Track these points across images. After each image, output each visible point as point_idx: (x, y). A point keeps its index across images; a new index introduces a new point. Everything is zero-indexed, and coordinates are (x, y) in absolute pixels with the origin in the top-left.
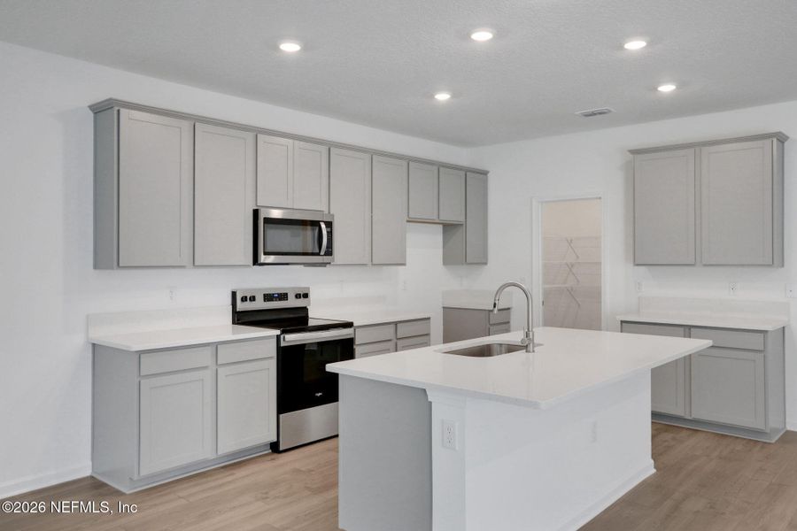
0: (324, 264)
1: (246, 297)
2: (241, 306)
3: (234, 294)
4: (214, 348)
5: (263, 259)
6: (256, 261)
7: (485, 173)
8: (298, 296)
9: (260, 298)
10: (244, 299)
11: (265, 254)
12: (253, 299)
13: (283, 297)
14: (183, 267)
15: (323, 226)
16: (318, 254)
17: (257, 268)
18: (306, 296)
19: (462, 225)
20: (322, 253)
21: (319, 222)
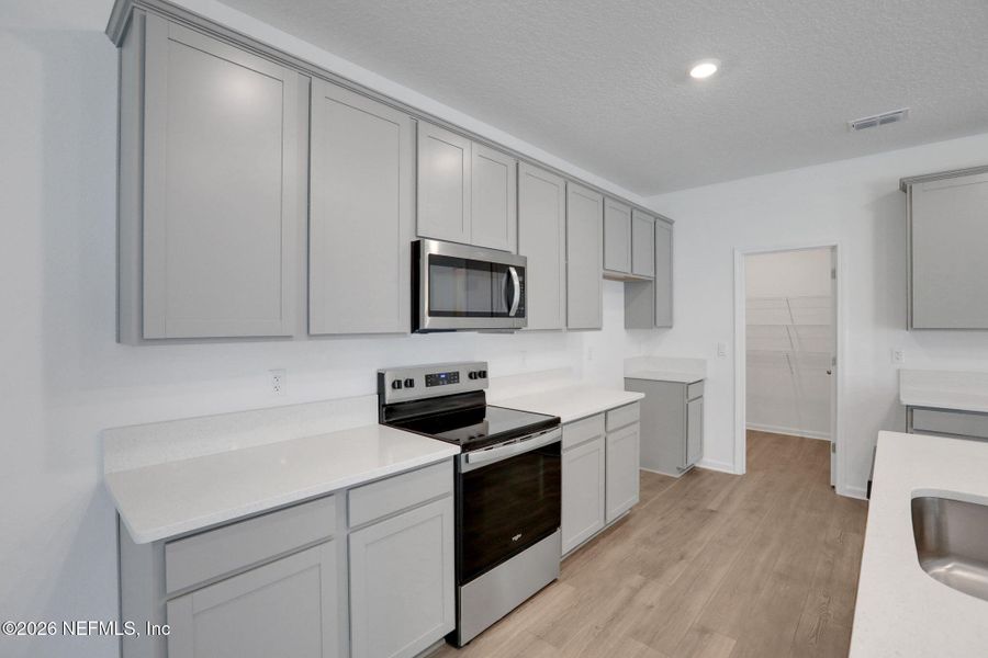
0: (510, 330)
1: (399, 382)
2: (392, 396)
3: (381, 377)
4: (343, 498)
5: (427, 321)
6: (416, 325)
7: (671, 222)
8: (472, 376)
9: (420, 382)
10: (397, 385)
11: (431, 314)
12: (410, 383)
13: (453, 377)
14: (289, 338)
15: (514, 273)
16: (506, 315)
17: (417, 336)
18: (483, 374)
19: (651, 281)
20: (512, 313)
21: (508, 266)
